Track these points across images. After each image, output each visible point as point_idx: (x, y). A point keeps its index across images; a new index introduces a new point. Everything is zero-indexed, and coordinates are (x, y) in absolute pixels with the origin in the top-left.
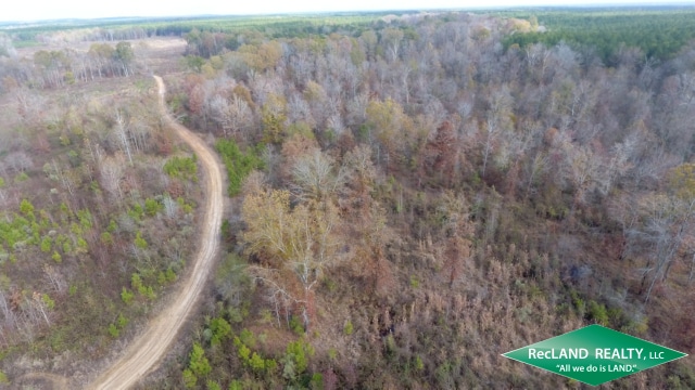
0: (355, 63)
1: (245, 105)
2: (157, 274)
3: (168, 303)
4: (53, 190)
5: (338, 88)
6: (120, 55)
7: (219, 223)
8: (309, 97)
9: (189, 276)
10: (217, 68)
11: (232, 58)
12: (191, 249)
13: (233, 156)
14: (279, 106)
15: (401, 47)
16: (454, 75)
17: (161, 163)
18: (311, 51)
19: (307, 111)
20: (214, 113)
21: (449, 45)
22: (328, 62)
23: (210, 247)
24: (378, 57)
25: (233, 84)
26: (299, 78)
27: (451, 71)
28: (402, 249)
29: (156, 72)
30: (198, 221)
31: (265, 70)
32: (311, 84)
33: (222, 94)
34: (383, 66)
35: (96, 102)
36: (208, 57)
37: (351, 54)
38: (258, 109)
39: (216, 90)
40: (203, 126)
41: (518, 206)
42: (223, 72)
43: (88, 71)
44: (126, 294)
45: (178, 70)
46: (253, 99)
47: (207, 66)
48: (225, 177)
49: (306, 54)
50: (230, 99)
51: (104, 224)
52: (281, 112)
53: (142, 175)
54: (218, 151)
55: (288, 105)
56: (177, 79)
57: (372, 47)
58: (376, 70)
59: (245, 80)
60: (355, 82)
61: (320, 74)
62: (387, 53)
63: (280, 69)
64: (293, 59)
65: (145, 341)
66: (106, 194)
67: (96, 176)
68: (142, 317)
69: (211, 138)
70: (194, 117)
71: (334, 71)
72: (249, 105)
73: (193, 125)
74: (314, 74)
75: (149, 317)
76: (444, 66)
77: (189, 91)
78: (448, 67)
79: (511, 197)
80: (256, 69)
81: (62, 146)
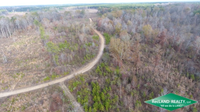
0: (143, 17)
1: (111, 25)
2: (90, 56)
3: (92, 61)
4: (70, 39)
5: (136, 23)
6: (82, 13)
7: (103, 49)
8: (128, 25)
9: (96, 57)
10: (105, 16)
11: (109, 14)
12: (97, 53)
13: (107, 36)
14: (120, 26)
15: (158, 13)
16: (174, 22)
17: (91, 36)
18: (130, 13)
19: (127, 27)
20: (104, 27)
21: (175, 13)
22: (135, 16)
23: (101, 53)
24: (150, 15)
25: (109, 20)
26: (126, 20)
27: (173, 20)
28: (145, 59)
29: (90, 17)
30: (99, 48)
31: (117, 18)
32: (129, 21)
33: (106, 22)
34: (151, 18)
35: (77, 23)
36: (103, 14)
37: (142, 14)
38: (114, 26)
39: (105, 21)
40: (101, 30)
41: (180, 54)
42: (107, 17)
43: (75, 17)
44: (85, 58)
45: (95, 17)
46: (113, 24)
47: (103, 16)
48: (105, 41)
49: (129, 13)
50: (108, 23)
51: (80, 46)
52: (120, 27)
53: (87, 38)
54: (104, 35)
55: (122, 26)
56: (95, 19)
57: (149, 13)
58: (149, 19)
59: (112, 19)
60: (141, 22)
61: (132, 19)
62: (154, 14)
63: (121, 17)
64: (125, 15)
65: (88, 66)
66: (80, 41)
67: (78, 38)
68: (88, 62)
69: (103, 33)
70: (99, 28)
71: (136, 19)
72: (112, 25)
73: (98, 29)
74: (130, 19)
75: (89, 62)
76: (171, 19)
77: (98, 21)
78: (173, 19)
79: (179, 52)
80: (115, 17)
81: (71, 32)
